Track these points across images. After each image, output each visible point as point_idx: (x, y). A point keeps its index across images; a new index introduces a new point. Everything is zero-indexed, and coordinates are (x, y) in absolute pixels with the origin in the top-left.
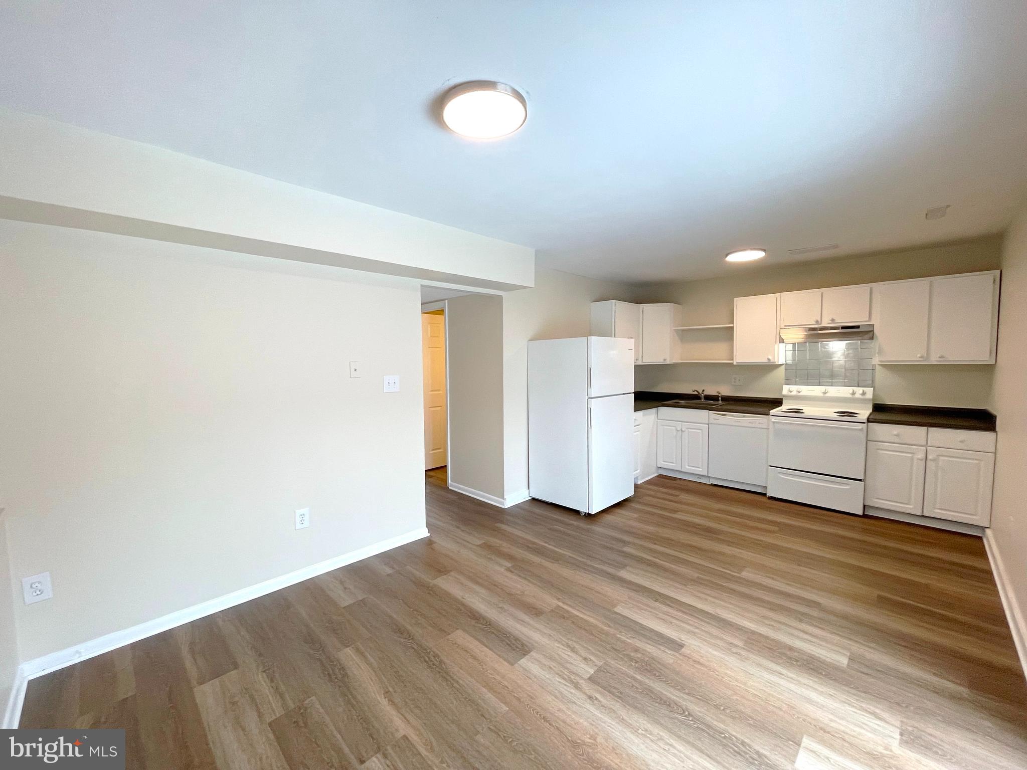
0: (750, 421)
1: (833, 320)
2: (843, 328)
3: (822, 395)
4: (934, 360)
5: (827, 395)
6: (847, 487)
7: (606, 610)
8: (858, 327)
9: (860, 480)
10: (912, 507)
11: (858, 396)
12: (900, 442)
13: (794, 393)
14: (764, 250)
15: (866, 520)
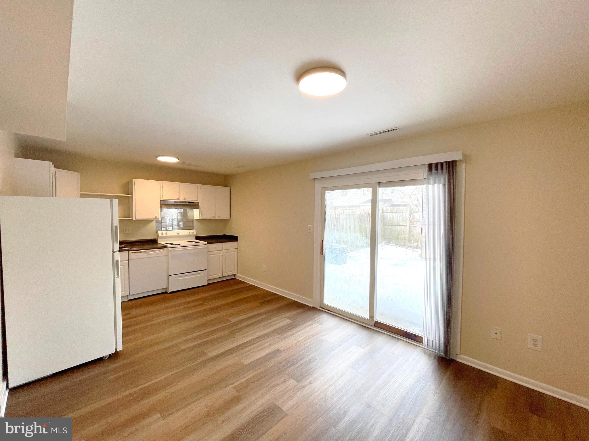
0: (156, 253)
1: (185, 199)
2: (189, 202)
3: (177, 234)
4: (217, 218)
5: (180, 234)
6: (202, 274)
7: (241, 369)
8: (193, 203)
9: (205, 270)
10: (220, 275)
11: (191, 234)
12: (216, 250)
13: (165, 235)
14: (178, 159)
15: (210, 286)
